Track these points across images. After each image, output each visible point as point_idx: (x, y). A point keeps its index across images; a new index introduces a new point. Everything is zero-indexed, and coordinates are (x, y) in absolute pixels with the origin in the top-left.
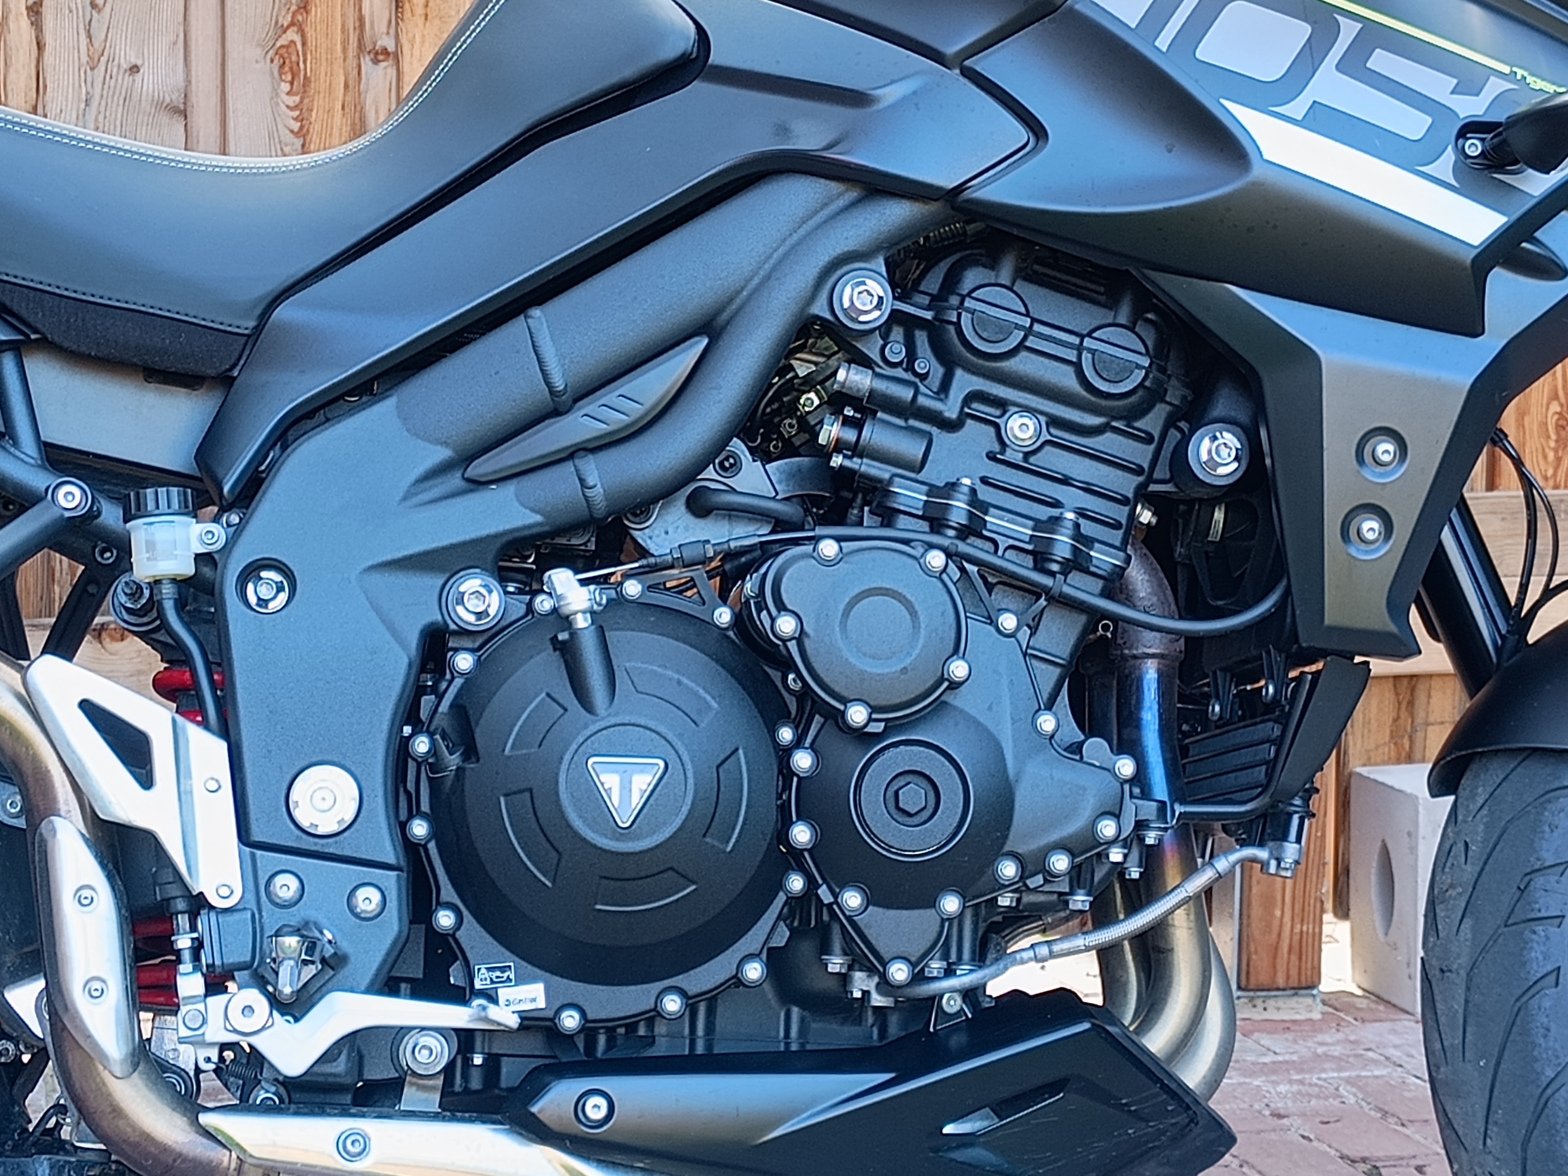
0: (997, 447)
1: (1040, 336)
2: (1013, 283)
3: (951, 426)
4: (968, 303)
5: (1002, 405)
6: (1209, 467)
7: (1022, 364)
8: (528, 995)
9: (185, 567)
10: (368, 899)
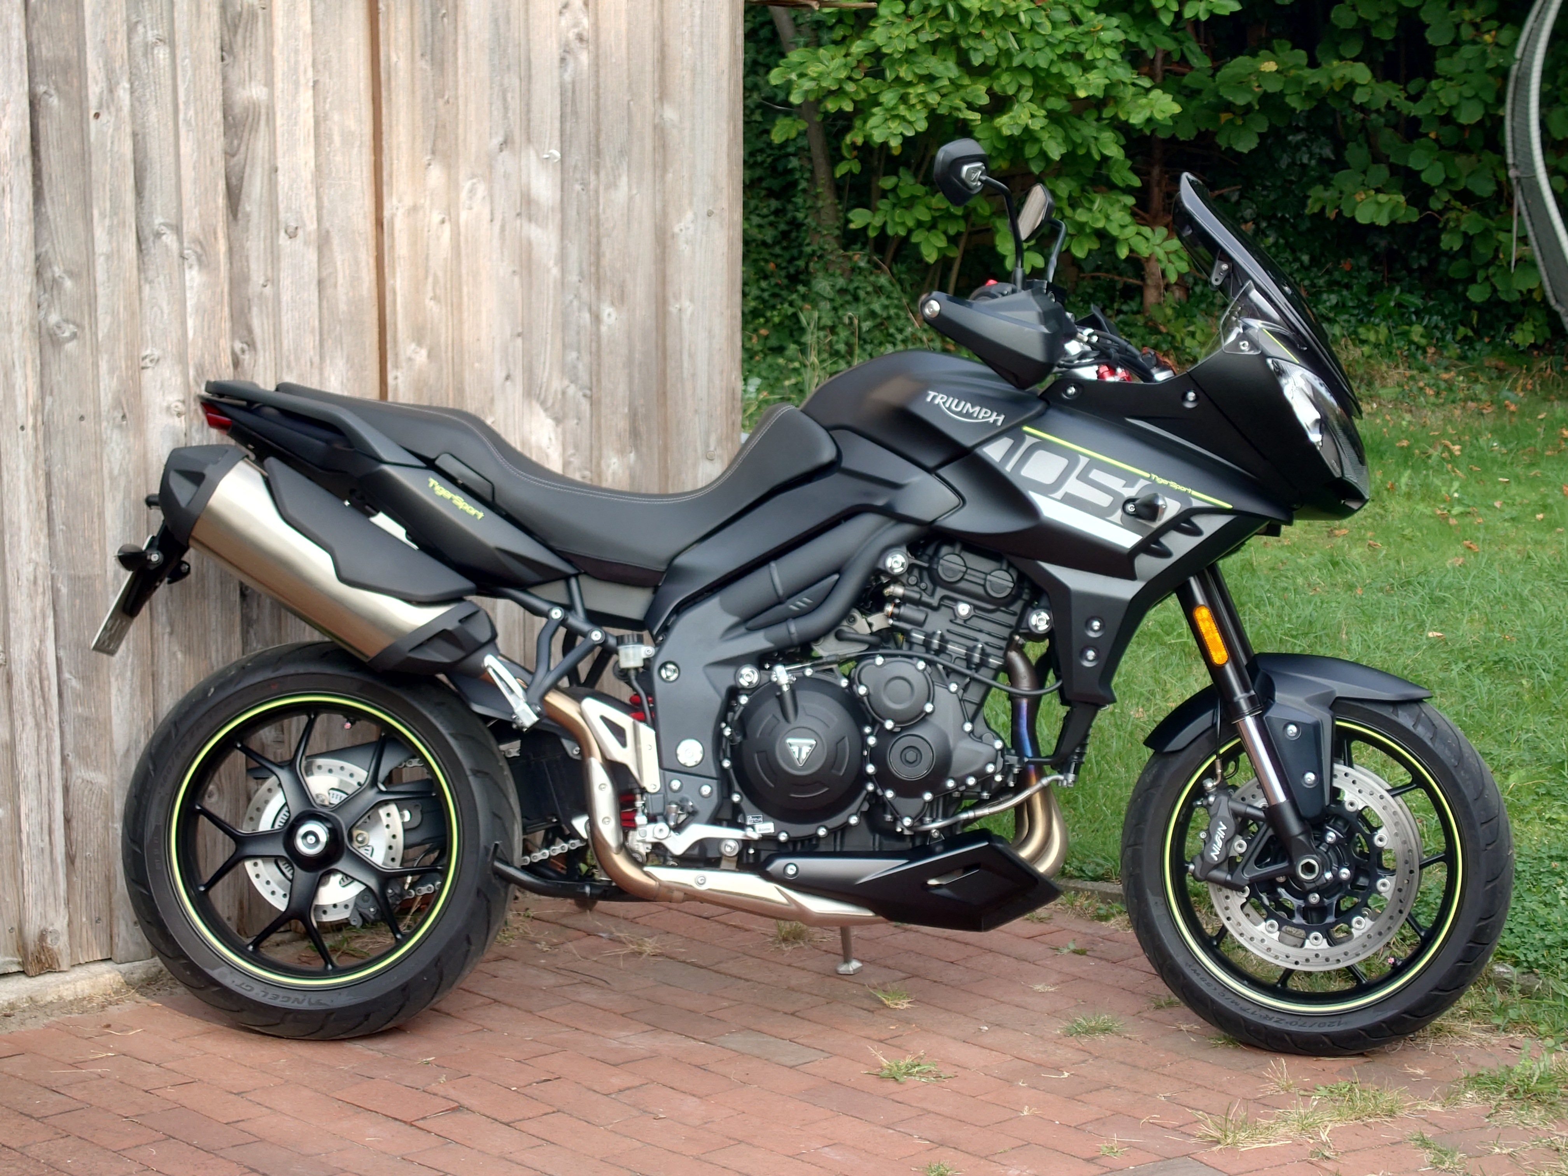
0: (953, 618)
1: (970, 575)
2: (960, 552)
3: (935, 609)
4: (941, 561)
5: (956, 601)
6: (1036, 626)
7: (963, 585)
8: (767, 827)
9: (639, 663)
10: (706, 790)
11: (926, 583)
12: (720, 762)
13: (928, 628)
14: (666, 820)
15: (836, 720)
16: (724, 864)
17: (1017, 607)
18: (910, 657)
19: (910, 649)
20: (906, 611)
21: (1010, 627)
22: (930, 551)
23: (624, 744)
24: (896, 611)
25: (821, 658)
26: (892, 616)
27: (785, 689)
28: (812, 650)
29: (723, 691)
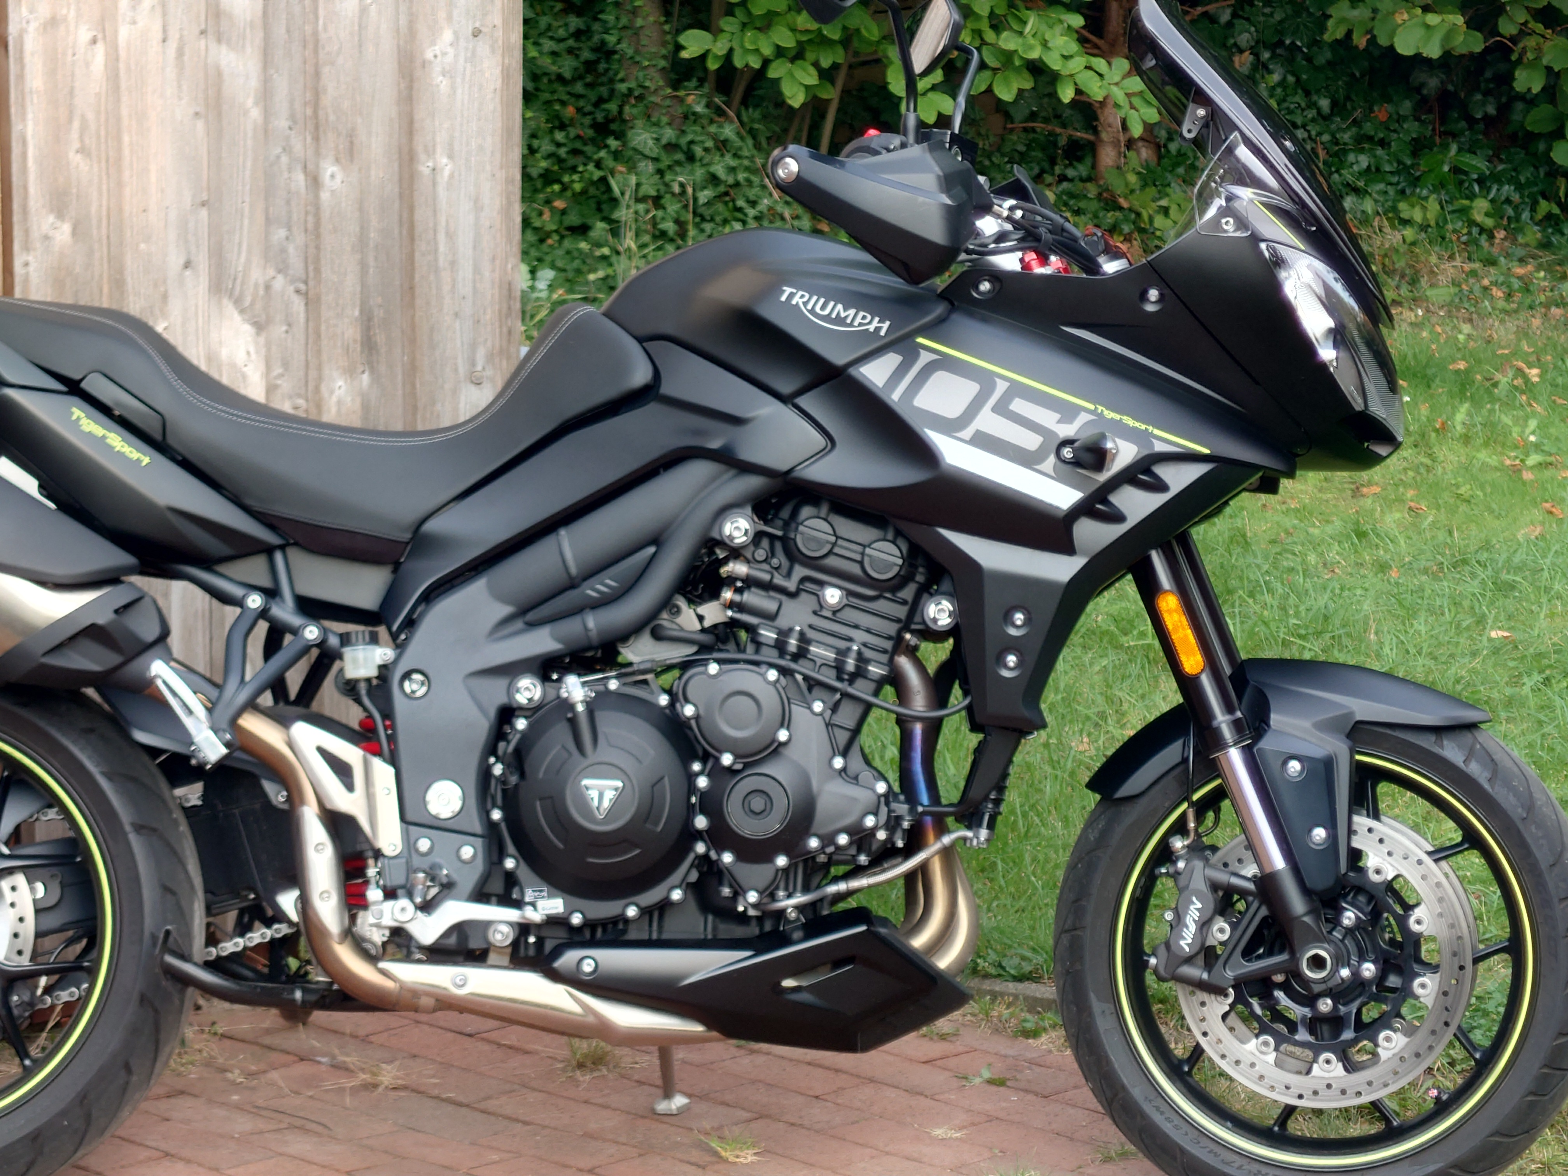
0: (817, 608)
1: (842, 547)
2: (828, 515)
3: (793, 595)
4: (801, 528)
5: (821, 584)
6: (935, 620)
7: (831, 561)
8: (554, 905)
9: (373, 672)
10: (467, 852)
11: (780, 559)
12: (488, 813)
13: (783, 622)
14: (410, 895)
15: (652, 752)
16: (492, 958)
17: (908, 593)
18: (757, 663)
19: (757, 652)
20: (752, 598)
21: (898, 621)
22: (785, 513)
23: (350, 787)
24: (737, 598)
25: (630, 664)
26: (731, 605)
27: (580, 708)
28: (618, 653)
29: (492, 713)
